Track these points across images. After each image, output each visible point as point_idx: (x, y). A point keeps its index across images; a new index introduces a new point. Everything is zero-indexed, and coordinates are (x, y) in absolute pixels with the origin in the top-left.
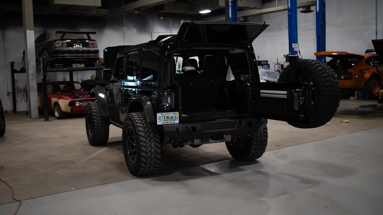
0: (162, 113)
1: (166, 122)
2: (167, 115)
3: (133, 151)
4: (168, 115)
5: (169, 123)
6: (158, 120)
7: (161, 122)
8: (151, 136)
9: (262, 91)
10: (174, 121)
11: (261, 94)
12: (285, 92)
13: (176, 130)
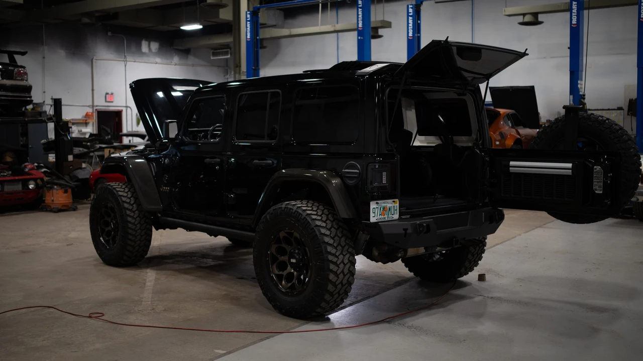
0: (377, 202)
1: (382, 217)
2: (383, 205)
3: (285, 273)
4: (385, 205)
5: (386, 218)
6: (372, 215)
7: (376, 218)
8: (343, 244)
9: (512, 163)
10: (393, 216)
11: (510, 168)
12: (570, 165)
13: (404, 232)
